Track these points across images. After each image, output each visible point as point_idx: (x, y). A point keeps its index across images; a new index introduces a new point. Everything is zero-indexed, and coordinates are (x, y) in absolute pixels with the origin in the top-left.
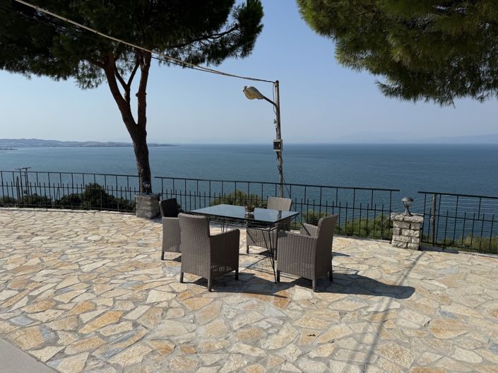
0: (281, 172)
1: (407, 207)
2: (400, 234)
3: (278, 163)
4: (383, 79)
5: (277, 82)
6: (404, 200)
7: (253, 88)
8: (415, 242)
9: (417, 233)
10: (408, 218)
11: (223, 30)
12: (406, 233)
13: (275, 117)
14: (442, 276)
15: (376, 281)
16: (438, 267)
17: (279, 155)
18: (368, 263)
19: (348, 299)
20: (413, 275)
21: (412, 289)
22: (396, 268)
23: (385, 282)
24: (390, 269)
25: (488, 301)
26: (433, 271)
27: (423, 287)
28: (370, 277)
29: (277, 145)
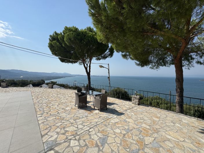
0: (110, 84)
1: (136, 94)
2: (134, 100)
3: (109, 82)
5: (108, 64)
6: (135, 92)
7: (101, 66)
8: (137, 103)
9: (138, 101)
10: (136, 97)
11: (106, 53)
12: (135, 100)
13: (108, 71)
14: (136, 112)
15: (117, 111)
16: (138, 109)
17: (109, 80)
18: (121, 107)
19: (105, 114)
20: (129, 111)
21: (124, 114)
22: (126, 109)
23: (119, 112)
24: (125, 109)
25: (141, 119)
26: (135, 110)
27: (127, 114)
28: (117, 110)
29: (109, 78)
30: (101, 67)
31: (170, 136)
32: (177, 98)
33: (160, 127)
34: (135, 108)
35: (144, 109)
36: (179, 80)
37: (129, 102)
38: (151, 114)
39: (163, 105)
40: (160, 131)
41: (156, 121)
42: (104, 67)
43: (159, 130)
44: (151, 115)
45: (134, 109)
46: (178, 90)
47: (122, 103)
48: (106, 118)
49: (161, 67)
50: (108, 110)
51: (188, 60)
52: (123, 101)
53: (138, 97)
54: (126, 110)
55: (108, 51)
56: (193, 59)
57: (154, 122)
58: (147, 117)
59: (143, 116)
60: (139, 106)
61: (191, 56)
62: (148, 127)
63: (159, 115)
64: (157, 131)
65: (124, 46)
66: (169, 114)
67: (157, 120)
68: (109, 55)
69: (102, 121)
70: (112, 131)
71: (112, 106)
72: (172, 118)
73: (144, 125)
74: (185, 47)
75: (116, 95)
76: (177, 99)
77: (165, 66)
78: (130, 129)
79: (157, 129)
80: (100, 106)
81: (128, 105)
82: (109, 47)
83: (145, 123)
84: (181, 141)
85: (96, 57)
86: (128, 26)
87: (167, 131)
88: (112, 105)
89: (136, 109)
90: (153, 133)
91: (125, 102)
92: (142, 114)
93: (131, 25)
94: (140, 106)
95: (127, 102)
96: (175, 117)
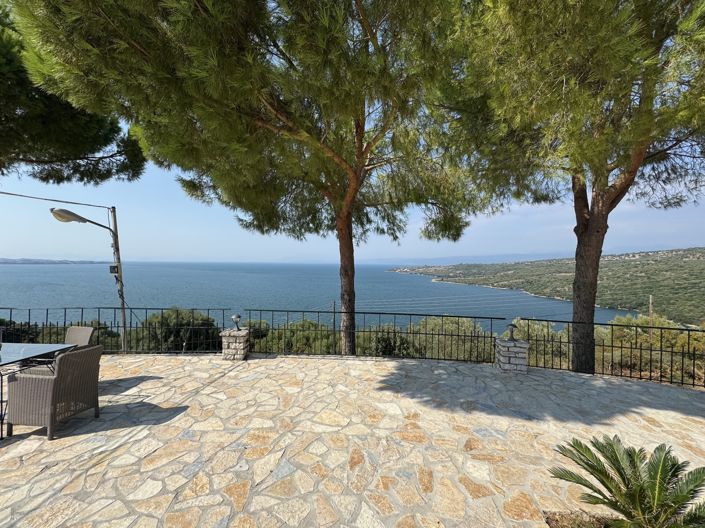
0: (122, 296)
1: (237, 323)
2: (229, 348)
3: (118, 287)
4: (241, 214)
5: (114, 208)
6: (233, 317)
7: (65, 211)
8: (240, 354)
9: (242, 346)
10: (236, 333)
12: (232, 346)
13: (111, 241)
14: (235, 385)
15: (156, 406)
16: (243, 375)
17: (118, 280)
18: (175, 383)
19: (87, 441)
20: (208, 390)
21: (185, 408)
22: (196, 385)
23: (165, 406)
24: (190, 387)
25: (248, 407)
26: (233, 381)
27: (200, 404)
28: (154, 402)
29: (115, 269)
30: (66, 216)
31: (322, 424)
32: (344, 317)
33: (302, 410)
34: (232, 374)
35: (263, 368)
36: (346, 271)
37: (211, 356)
38: (282, 377)
39: (318, 343)
40: (298, 423)
41: (292, 395)
42: (84, 220)
43: (297, 419)
44: (280, 382)
45: (230, 377)
46: (346, 296)
47: (183, 368)
48: (90, 459)
49: (308, 235)
50: (107, 417)
51: (362, 225)
52: (188, 358)
53: (244, 332)
54: (197, 392)
55: (113, 148)
56: (369, 221)
57: (287, 401)
58: (270, 392)
59: (256, 392)
60: (245, 363)
61: (367, 214)
62: (269, 424)
63: (300, 376)
64: (291, 426)
65: (183, 145)
66: (325, 364)
67: (296, 389)
68: (122, 168)
69: (58, 486)
70: (119, 504)
71: (133, 391)
72: (330, 373)
73: (257, 423)
74: (356, 191)
75: (166, 341)
76: (343, 320)
77: (318, 232)
78: (206, 456)
79: (292, 418)
80: (48, 410)
81: (206, 371)
82: (122, 134)
83: (261, 416)
84: (344, 427)
85: (39, 162)
86: (194, 72)
87: (315, 413)
88: (127, 389)
89: (235, 377)
90: (282, 436)
91: (195, 359)
92: (253, 388)
93: (204, 74)
94: (249, 361)
95: (202, 357)
96: (337, 368)
